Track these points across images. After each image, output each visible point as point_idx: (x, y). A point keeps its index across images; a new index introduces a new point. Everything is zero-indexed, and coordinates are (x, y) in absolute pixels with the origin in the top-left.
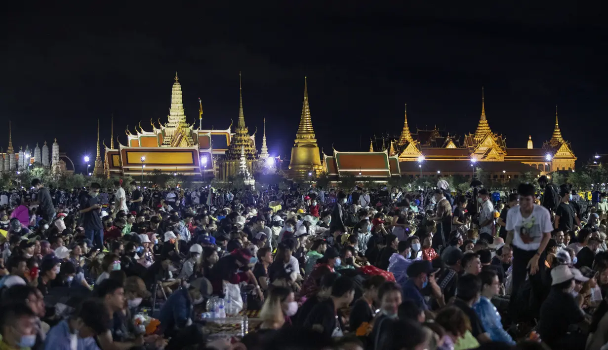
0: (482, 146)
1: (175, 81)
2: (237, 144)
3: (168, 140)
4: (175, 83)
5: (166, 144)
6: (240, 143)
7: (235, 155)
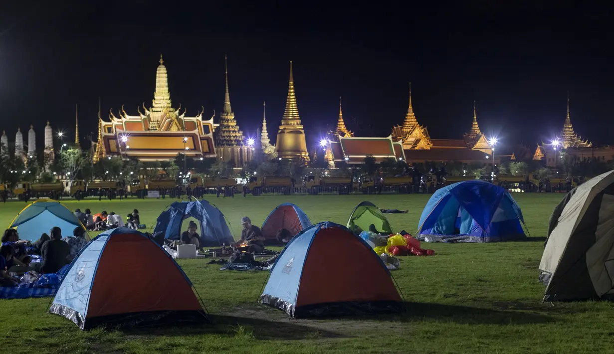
0: (411, 137)
1: (160, 64)
2: (224, 129)
3: (154, 125)
4: (160, 66)
5: (152, 130)
6: (227, 129)
7: (223, 141)
